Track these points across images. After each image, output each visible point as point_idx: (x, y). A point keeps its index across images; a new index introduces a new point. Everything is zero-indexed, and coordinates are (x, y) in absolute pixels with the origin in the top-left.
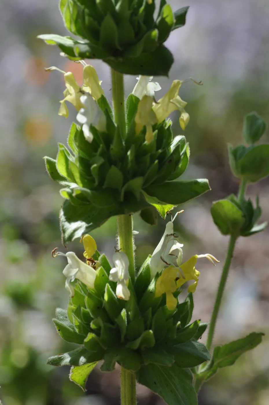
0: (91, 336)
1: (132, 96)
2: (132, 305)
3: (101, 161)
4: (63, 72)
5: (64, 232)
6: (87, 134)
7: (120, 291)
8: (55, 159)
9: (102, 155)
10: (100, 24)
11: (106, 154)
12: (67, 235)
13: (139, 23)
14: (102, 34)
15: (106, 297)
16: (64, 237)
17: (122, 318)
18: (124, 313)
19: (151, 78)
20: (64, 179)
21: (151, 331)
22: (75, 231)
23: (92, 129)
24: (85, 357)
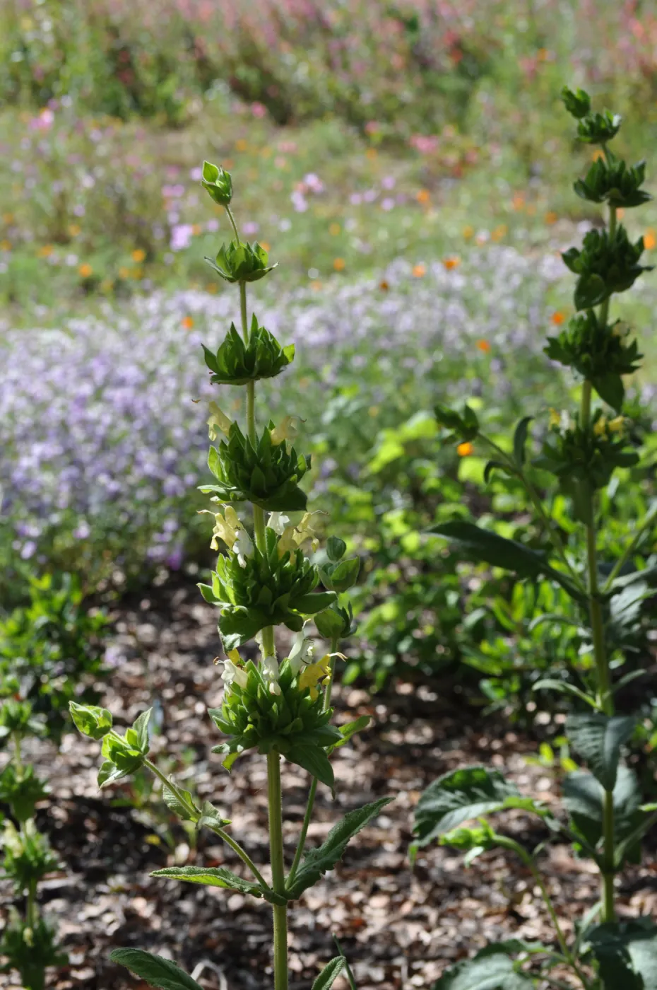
0: (249, 727)
1: (268, 529)
2: (282, 699)
3: (254, 583)
4: (213, 513)
5: (224, 643)
6: (241, 562)
7: (273, 688)
8: (211, 585)
9: (253, 578)
10: (250, 474)
11: (257, 576)
12: (227, 646)
13: (279, 469)
14: (253, 482)
15: (259, 695)
16: (225, 648)
17: (273, 711)
18: (274, 706)
19: (281, 513)
20: (218, 600)
21: (298, 719)
22: (234, 641)
23: (245, 558)
24: (242, 745)
